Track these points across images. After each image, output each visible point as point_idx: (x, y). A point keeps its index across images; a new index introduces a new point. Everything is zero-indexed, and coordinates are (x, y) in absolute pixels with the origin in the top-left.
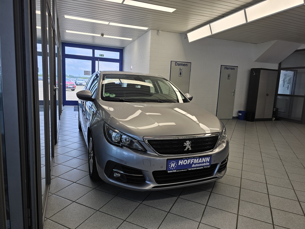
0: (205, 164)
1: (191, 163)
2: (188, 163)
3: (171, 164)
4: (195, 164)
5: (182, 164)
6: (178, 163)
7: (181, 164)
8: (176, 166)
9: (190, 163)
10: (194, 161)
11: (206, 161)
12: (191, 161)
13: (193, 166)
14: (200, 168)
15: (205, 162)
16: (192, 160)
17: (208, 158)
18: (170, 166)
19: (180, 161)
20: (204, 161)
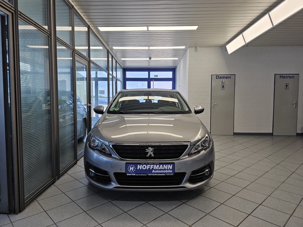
0: (167, 171)
1: (151, 169)
2: (148, 169)
3: (130, 167)
4: (155, 170)
5: (141, 169)
6: (137, 167)
7: (139, 168)
8: (135, 170)
9: (149, 168)
10: (154, 167)
11: (168, 168)
12: (150, 166)
13: (153, 171)
14: (161, 175)
15: (167, 170)
16: (152, 166)
17: (170, 166)
18: (129, 169)
19: (139, 166)
20: (166, 168)
